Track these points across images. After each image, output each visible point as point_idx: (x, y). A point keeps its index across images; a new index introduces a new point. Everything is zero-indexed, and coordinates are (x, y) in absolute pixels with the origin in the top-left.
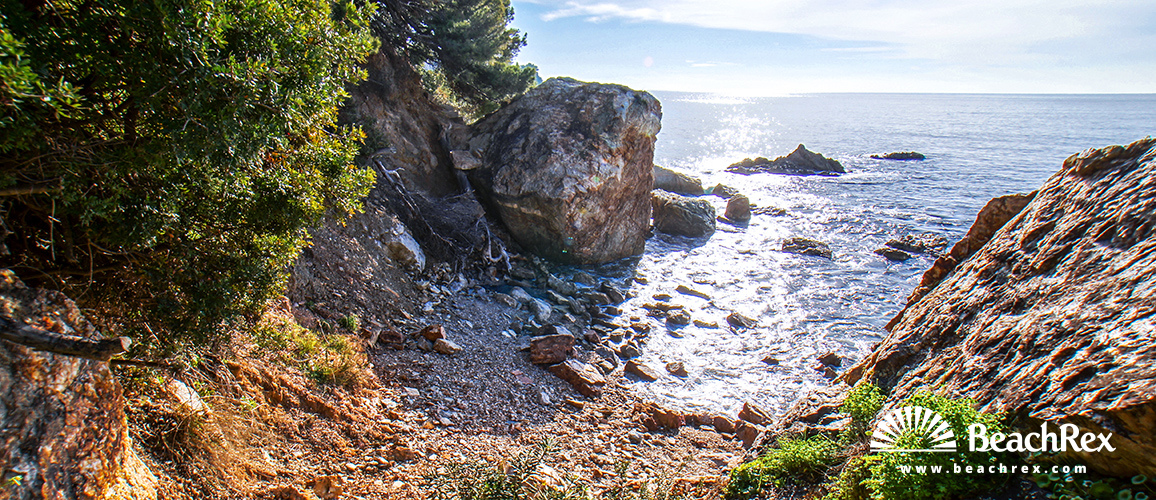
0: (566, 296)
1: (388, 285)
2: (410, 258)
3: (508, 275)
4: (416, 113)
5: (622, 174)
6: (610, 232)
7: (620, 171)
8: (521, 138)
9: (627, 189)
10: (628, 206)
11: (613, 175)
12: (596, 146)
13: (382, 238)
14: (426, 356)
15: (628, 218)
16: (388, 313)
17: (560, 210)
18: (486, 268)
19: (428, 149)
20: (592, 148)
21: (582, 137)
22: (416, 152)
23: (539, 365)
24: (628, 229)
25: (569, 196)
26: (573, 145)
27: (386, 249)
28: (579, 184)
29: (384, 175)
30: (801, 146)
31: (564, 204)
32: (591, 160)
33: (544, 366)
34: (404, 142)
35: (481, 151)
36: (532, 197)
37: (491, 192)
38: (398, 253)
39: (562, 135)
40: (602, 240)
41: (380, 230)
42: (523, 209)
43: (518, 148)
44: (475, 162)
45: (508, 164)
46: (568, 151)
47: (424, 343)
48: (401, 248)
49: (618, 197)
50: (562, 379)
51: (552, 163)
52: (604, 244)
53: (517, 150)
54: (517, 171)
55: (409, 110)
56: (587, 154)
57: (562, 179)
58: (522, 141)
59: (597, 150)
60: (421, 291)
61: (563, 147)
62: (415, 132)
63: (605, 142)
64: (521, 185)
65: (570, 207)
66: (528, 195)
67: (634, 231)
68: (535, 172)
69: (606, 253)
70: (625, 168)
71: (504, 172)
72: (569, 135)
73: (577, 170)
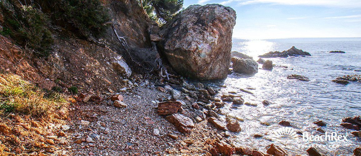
0: (189, 90)
1: (107, 79)
2: (122, 71)
3: (168, 82)
4: (139, 21)
5: (218, 41)
6: (212, 68)
7: (216, 39)
8: (177, 28)
9: (220, 49)
10: (220, 57)
11: (213, 41)
12: (206, 28)
13: (110, 61)
14: (108, 107)
15: (221, 62)
16: (101, 89)
17: (190, 55)
18: (159, 79)
19: (142, 34)
20: (205, 30)
21: (201, 25)
22: (137, 35)
23: (162, 115)
24: (220, 67)
25: (194, 49)
26: (197, 29)
27: (111, 65)
28: (198, 44)
29: (118, 39)
30: (293, 47)
31: (191, 52)
32: (204, 35)
33: (164, 116)
34: (133, 31)
35: (162, 34)
36: (179, 51)
37: (164, 49)
38: (117, 67)
39: (193, 25)
40: (209, 71)
41: (109, 57)
42: (176, 56)
43: (175, 31)
44: (159, 38)
45: (171, 38)
46: (195, 31)
47: (110, 102)
48: (118, 65)
49: (216, 52)
50: (170, 123)
51: (188, 36)
52: (210, 72)
53: (175, 32)
54: (174, 40)
55: (136, 20)
56: (202, 32)
57: (191, 42)
58: (177, 29)
59: (207, 30)
60: (124, 83)
61: (193, 30)
62: (138, 28)
63: (210, 27)
64: (175, 45)
65: (194, 54)
66: (177, 49)
67: (223, 68)
68: (181, 40)
69: (211, 76)
70: (219, 39)
71: (169, 41)
72: (195, 25)
73: (198, 38)
